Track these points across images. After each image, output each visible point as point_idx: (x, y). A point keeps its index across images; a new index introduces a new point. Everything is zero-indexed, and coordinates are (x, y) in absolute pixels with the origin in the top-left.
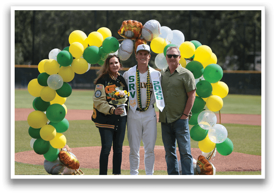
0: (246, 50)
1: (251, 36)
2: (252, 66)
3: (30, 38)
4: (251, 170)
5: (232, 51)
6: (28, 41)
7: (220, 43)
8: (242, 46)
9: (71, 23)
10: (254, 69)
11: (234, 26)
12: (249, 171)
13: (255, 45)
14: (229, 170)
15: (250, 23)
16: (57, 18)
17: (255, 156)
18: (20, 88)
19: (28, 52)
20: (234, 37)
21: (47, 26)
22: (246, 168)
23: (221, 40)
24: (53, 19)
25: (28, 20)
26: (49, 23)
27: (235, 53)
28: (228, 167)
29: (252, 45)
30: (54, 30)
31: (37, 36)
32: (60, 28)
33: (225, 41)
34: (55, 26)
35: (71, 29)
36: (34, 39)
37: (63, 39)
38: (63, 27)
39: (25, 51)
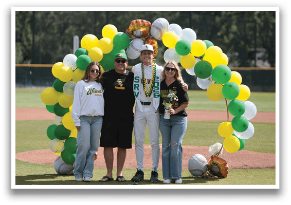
0: (247, 47)
1: (251, 33)
2: (253, 62)
3: (30, 36)
4: (258, 168)
5: (233, 47)
6: (28, 40)
7: (220, 40)
8: (242, 43)
9: (70, 21)
10: (255, 66)
11: (234, 22)
12: (255, 168)
13: (255, 42)
14: (236, 168)
15: (251, 19)
16: (56, 17)
17: (260, 153)
18: (20, 87)
19: (28, 51)
20: (235, 33)
21: (47, 25)
22: (253, 166)
23: (222, 37)
24: (53, 18)
25: (27, 20)
26: (48, 21)
27: (236, 50)
28: (235, 165)
29: (253, 42)
30: (53, 28)
31: (37, 34)
32: (59, 26)
33: (225, 38)
34: (54, 24)
35: (71, 27)
36: (34, 38)
37: (62, 37)
38: (62, 26)
39: (24, 50)
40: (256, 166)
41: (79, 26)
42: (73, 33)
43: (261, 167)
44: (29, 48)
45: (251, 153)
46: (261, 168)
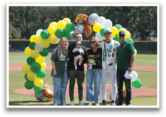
3: (25, 24)
6: (24, 26)
9: (48, 16)
12: (149, 97)
16: (39, 13)
19: (24, 32)
21: (34, 17)
22: (147, 95)
25: (24, 15)
28: (137, 95)
30: (38, 20)
31: (29, 23)
32: (41, 18)
34: (38, 17)
35: (48, 19)
36: (27, 25)
37: (43, 24)
38: (43, 18)
39: (22, 32)
40: (149, 95)
41: (53, 18)
42: (49, 22)
44: (25, 30)
45: (146, 88)
46: (152, 97)
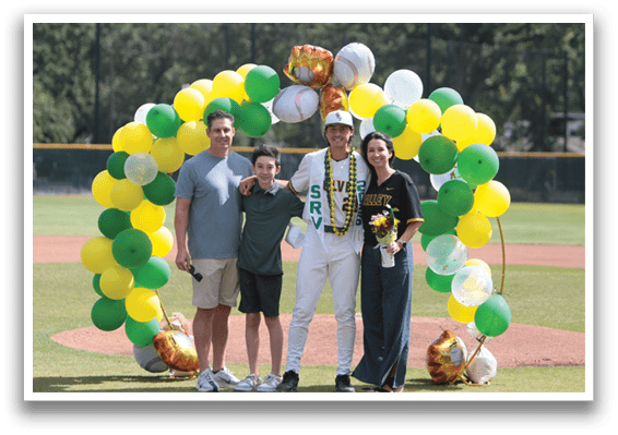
0: (549, 109)
2: (561, 142)
3: (90, 86)
4: (571, 364)
6: (85, 93)
8: (539, 101)
9: (175, 54)
10: (565, 149)
11: (521, 57)
12: (565, 365)
13: (567, 98)
14: (524, 365)
15: (557, 50)
16: (144, 44)
18: (69, 192)
19: (85, 116)
21: (125, 60)
22: (560, 360)
23: (495, 87)
24: (138, 46)
25: (84, 50)
26: (128, 54)
28: (523, 358)
29: (561, 98)
30: (138, 69)
31: (104, 82)
32: (151, 63)
34: (140, 60)
35: (176, 67)
36: (98, 89)
37: (158, 88)
38: (157, 64)
39: (78, 115)
40: (566, 361)
41: (194, 63)
42: (181, 79)
43: (578, 362)
44: (89, 110)
45: (556, 333)
46: (576, 365)
